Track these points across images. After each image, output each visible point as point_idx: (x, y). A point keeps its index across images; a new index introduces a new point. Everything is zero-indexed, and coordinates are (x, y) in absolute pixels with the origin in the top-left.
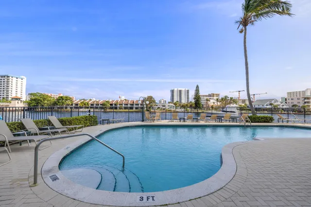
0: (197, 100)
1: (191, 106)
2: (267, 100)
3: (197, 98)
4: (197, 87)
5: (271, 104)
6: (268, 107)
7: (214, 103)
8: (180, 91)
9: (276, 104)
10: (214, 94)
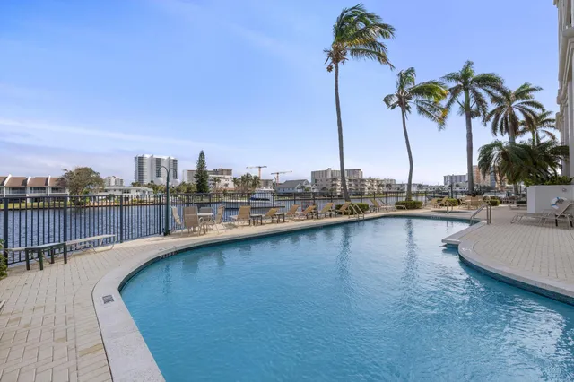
0: (202, 180)
1: (188, 192)
2: (298, 181)
3: (201, 175)
4: (202, 154)
5: (302, 187)
6: (299, 191)
7: (226, 185)
8: (158, 161)
9: (307, 186)
10: (222, 170)
